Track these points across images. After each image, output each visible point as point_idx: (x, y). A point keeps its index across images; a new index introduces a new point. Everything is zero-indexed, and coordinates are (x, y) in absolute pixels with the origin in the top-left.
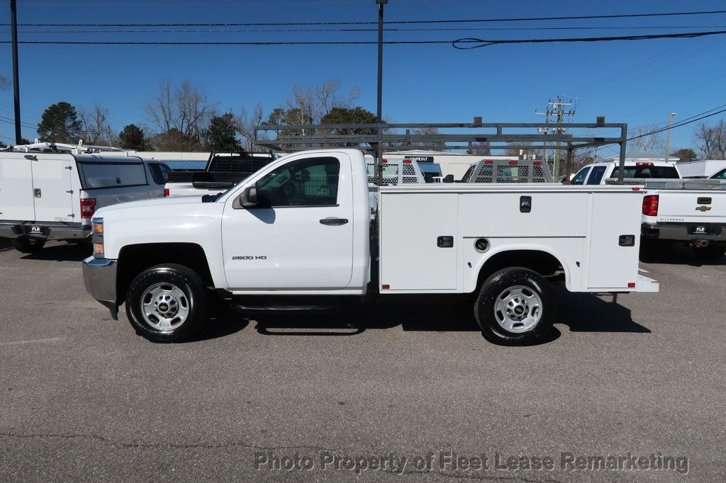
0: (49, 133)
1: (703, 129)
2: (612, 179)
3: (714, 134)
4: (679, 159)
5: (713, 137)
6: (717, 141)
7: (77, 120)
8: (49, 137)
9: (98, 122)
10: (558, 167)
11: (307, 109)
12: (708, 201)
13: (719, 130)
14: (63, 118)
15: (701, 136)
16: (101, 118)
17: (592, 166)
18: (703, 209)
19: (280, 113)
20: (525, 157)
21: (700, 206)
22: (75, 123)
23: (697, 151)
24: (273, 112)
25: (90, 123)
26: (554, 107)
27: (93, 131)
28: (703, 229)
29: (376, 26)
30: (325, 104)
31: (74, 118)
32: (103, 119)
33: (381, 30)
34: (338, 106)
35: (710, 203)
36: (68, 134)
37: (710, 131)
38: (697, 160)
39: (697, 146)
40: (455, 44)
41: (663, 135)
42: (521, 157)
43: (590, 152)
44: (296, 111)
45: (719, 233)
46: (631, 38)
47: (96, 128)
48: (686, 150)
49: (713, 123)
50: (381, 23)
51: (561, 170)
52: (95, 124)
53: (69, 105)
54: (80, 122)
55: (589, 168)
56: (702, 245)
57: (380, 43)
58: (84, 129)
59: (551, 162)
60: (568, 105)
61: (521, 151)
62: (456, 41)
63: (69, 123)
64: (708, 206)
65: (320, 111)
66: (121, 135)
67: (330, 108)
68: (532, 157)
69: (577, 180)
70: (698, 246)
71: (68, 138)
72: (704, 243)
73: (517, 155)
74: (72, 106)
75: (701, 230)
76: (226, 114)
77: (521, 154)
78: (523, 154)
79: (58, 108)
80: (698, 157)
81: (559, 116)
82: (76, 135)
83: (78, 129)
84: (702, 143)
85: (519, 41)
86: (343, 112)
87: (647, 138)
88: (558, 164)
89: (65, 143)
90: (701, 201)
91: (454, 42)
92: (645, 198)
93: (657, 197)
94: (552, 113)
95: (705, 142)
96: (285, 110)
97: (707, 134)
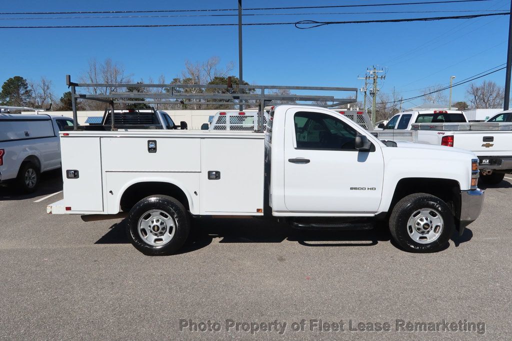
0: (8, 99)
1: (472, 88)
2: (417, 124)
3: (480, 91)
4: (457, 109)
5: (479, 93)
6: (481, 96)
7: (28, 89)
8: (8, 102)
9: (44, 90)
10: (375, 116)
11: (196, 78)
12: (491, 139)
13: (483, 88)
14: (18, 88)
15: (471, 93)
16: (46, 87)
17: (401, 114)
18: (488, 146)
19: (178, 81)
20: (351, 109)
21: (485, 143)
22: (27, 91)
23: (469, 103)
24: (173, 81)
25: (38, 91)
26: (371, 73)
27: (41, 97)
28: (488, 161)
29: (237, 12)
30: (209, 74)
31: (26, 88)
32: (48, 88)
33: (240, 16)
34: (218, 76)
35: (492, 141)
36: (21, 100)
37: (477, 89)
38: (469, 109)
39: (469, 99)
40: (297, 25)
41: (446, 92)
42: (349, 109)
43: (396, 105)
44: (189, 79)
45: (500, 164)
46: (426, 19)
47: (43, 95)
48: (461, 102)
49: (479, 83)
50: (240, 10)
51: (376, 118)
52: (42, 92)
53: (22, 78)
54: (30, 90)
55: (399, 116)
56: (487, 173)
57: (240, 25)
58: (33, 95)
59: (369, 112)
60: (380, 72)
61: (349, 105)
62: (298, 23)
63: (22, 91)
64: (491, 143)
65: (206, 79)
66: (62, 100)
67: (213, 77)
68: (356, 109)
69: (390, 125)
70: (485, 174)
71: (22, 102)
72: (489, 172)
73: (346, 108)
74: (24, 79)
75: (486, 161)
76: (138, 83)
77: (348, 107)
78: (350, 107)
79: (14, 81)
80: (469, 107)
81: (374, 80)
82: (28, 100)
83: (30, 96)
84: (472, 97)
85: (344, 23)
86: (222, 79)
87: (435, 95)
88: (375, 114)
89: (20, 106)
90: (485, 139)
91: (296, 24)
92: (443, 138)
93: (452, 137)
94: (369, 78)
95: (474, 97)
96: (181, 80)
97: (475, 92)
